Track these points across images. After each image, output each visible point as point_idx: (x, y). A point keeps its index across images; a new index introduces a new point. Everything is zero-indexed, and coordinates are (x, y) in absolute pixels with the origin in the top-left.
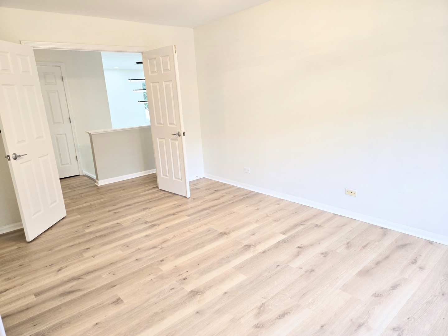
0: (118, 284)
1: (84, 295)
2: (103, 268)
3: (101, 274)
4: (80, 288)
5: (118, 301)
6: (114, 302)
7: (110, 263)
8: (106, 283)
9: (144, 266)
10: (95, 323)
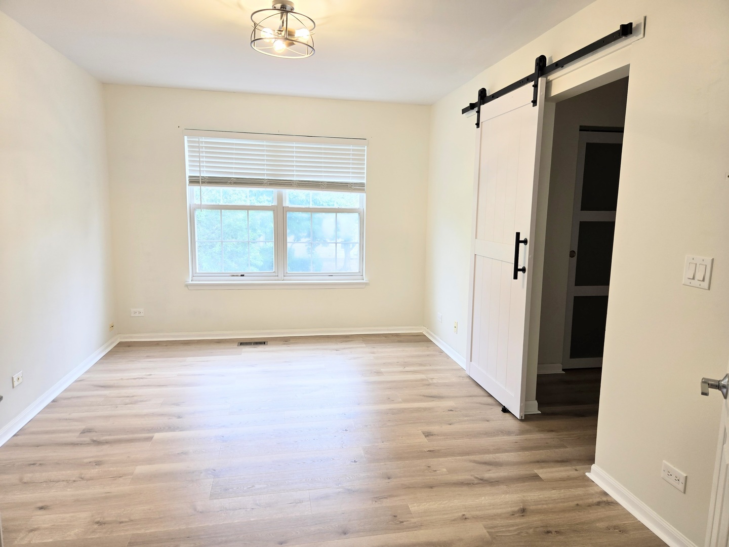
0: (425, 452)
1: (468, 454)
2: (446, 484)
3: (447, 474)
4: (476, 464)
5: (428, 435)
6: (432, 435)
7: (434, 489)
8: (441, 459)
9: (383, 463)
10: (451, 426)
